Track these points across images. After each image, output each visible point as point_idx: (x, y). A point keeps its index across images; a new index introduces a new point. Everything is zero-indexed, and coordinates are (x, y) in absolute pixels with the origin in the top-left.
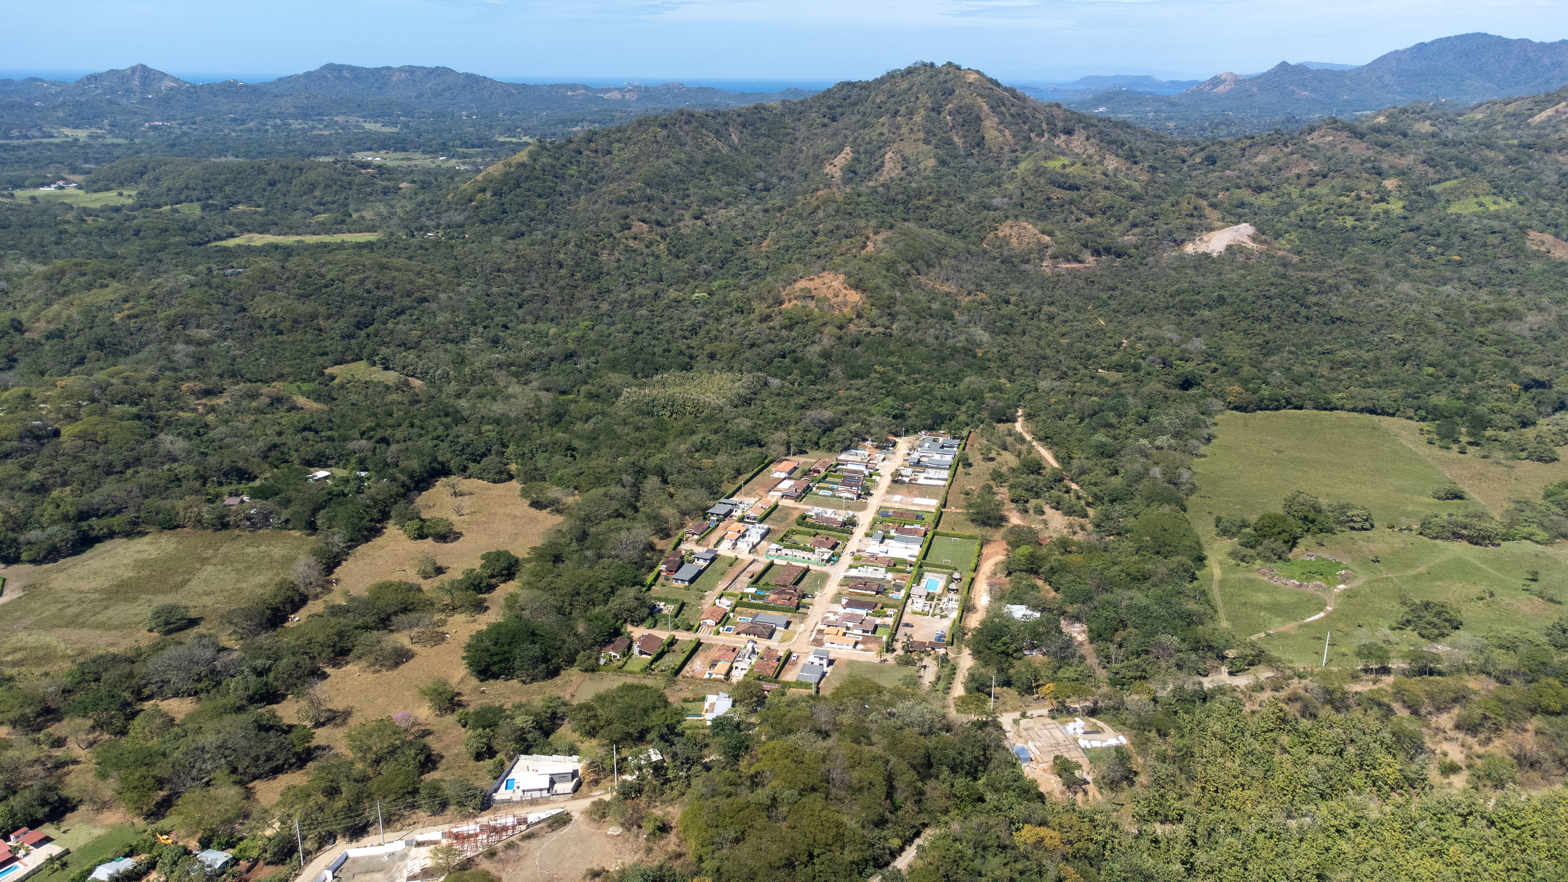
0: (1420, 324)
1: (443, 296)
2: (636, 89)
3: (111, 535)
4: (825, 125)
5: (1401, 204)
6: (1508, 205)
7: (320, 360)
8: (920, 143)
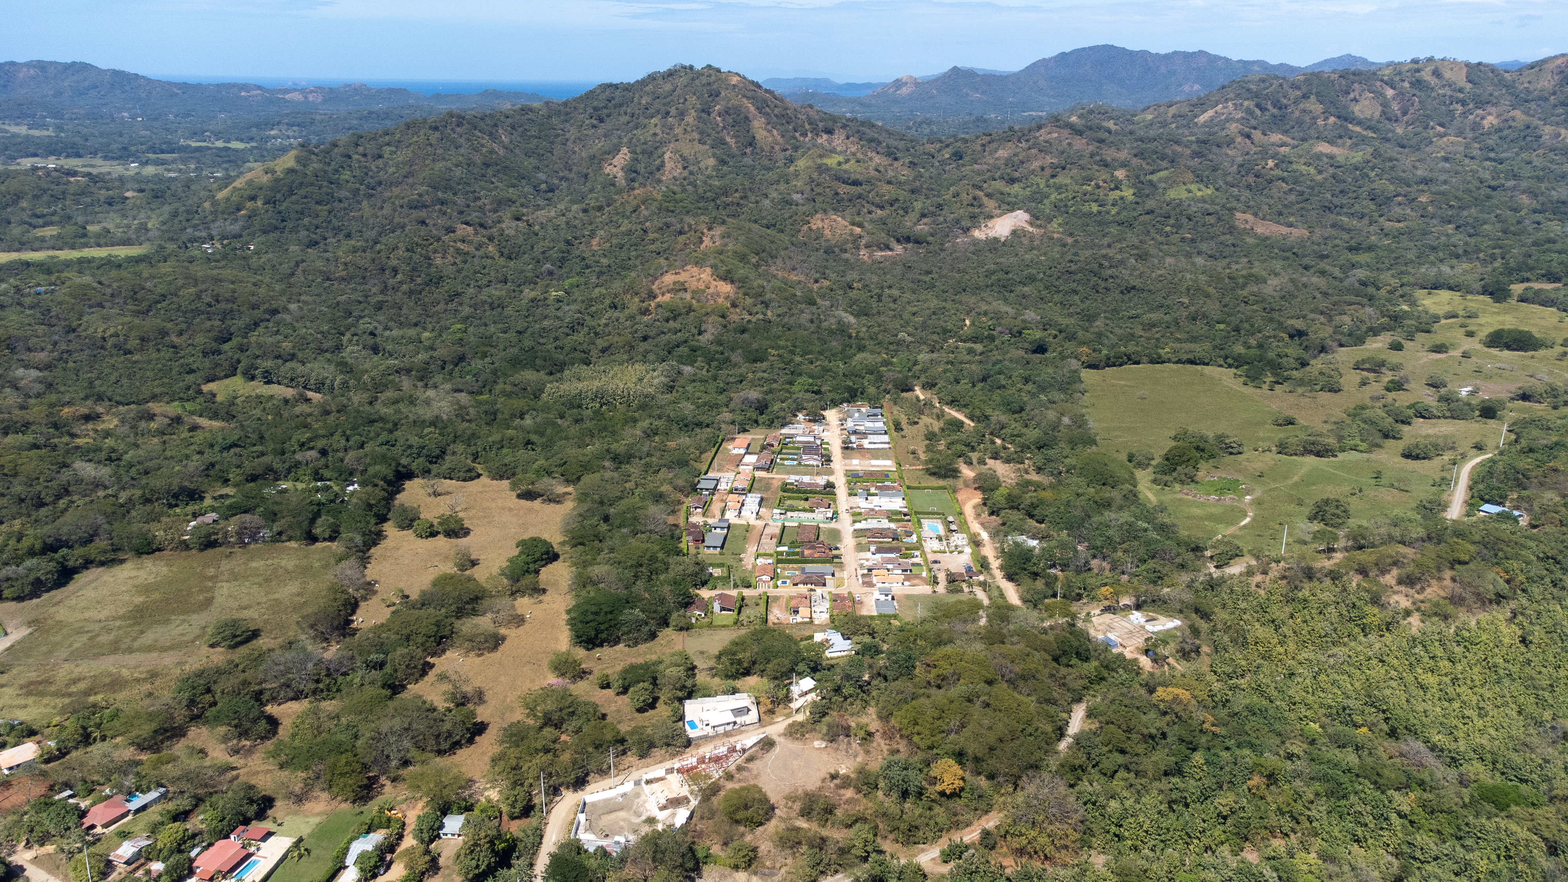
0: (1198, 289)
1: (293, 307)
2: (319, 89)
3: (87, 564)
4: (594, 126)
5: (1131, 191)
6: (1209, 192)
7: (190, 378)
8: (696, 143)
